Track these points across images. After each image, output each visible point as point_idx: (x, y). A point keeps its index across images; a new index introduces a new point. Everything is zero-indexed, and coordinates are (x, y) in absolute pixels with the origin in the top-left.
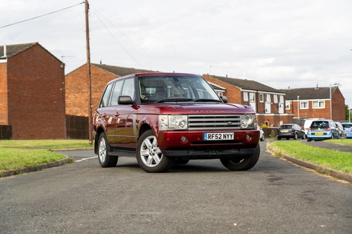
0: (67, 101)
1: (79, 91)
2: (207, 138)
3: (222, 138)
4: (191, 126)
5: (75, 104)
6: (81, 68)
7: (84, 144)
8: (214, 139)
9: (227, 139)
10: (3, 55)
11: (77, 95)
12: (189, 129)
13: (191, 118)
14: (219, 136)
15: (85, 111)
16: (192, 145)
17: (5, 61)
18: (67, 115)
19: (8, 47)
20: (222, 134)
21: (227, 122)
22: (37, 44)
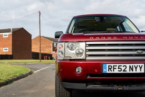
0: (32, 47)
1: (36, 44)
2: (106, 70)
3: (128, 71)
4: (90, 55)
5: (35, 49)
6: (37, 37)
7: (38, 62)
8: (116, 71)
9: (134, 72)
10: (11, 31)
11: (36, 46)
12: (88, 58)
13: (90, 45)
14: (123, 68)
15: (38, 51)
16: (89, 77)
17: (11, 33)
18: (32, 52)
19: (12, 29)
20: (128, 65)
21: (136, 50)
22: (23, 28)
